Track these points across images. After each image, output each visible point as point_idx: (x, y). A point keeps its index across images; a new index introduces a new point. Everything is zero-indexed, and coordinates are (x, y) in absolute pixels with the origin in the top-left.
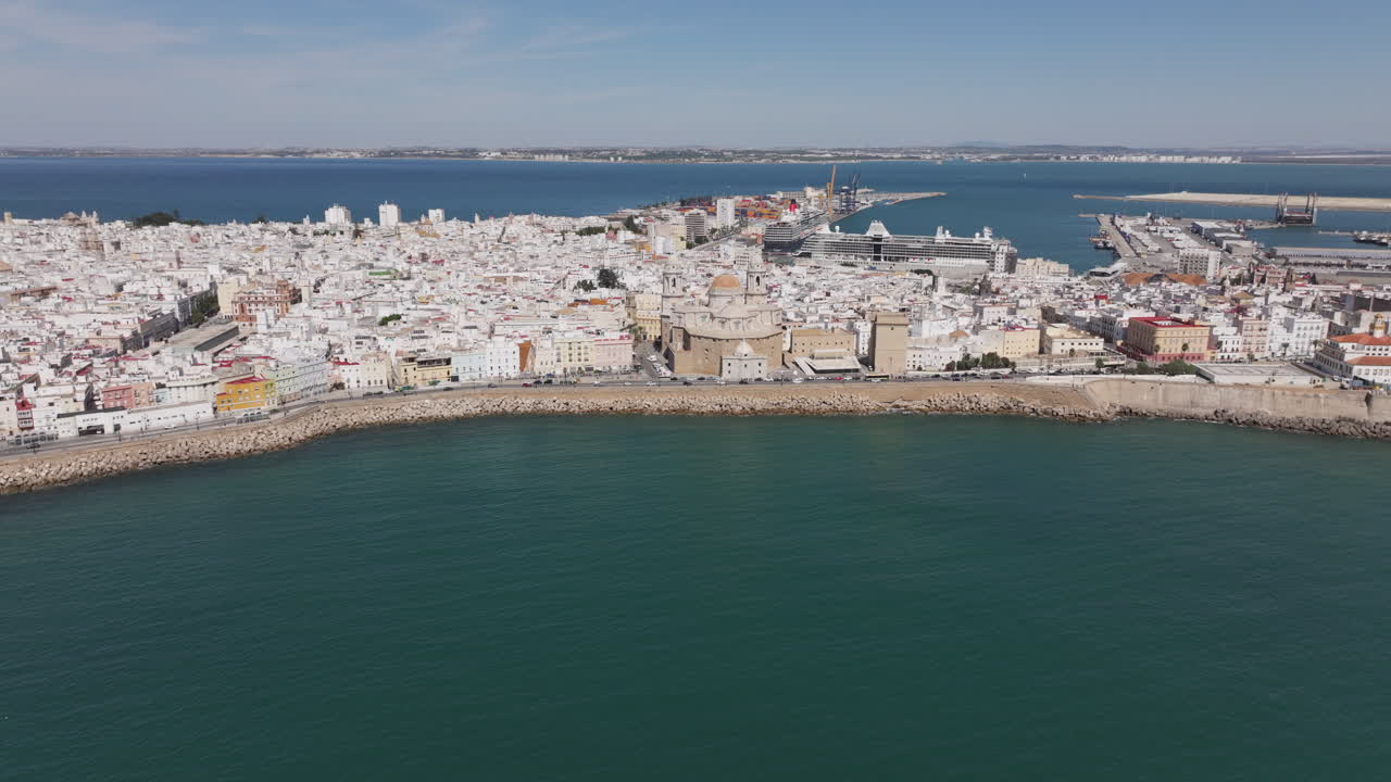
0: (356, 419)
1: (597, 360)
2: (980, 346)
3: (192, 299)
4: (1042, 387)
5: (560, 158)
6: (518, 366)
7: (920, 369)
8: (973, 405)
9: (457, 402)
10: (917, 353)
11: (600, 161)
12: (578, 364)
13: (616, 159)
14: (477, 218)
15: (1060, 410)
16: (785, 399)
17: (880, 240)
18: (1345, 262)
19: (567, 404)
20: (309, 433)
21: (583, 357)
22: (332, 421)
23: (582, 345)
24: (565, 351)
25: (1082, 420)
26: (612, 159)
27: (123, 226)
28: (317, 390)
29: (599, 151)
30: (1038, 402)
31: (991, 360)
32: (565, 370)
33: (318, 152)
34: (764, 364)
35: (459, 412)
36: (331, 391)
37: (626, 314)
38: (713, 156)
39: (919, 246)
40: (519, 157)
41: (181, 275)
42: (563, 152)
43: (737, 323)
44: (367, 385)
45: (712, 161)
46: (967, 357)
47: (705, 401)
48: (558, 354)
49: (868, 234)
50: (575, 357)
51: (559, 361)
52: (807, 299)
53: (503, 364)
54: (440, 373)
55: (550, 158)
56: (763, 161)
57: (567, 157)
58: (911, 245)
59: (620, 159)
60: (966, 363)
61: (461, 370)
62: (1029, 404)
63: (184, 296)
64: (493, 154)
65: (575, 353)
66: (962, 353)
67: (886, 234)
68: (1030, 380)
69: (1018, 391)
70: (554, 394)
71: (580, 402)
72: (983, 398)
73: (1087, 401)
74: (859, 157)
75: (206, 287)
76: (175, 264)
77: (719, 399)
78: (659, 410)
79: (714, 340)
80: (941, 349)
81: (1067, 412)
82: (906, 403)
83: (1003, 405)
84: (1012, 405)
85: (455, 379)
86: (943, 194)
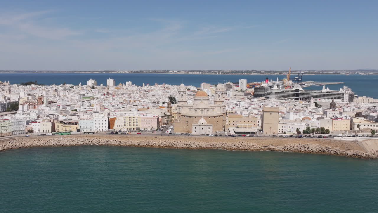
0: (29, 144)
1: (141, 126)
2: (315, 124)
3: (8, 104)
4: (340, 141)
5: (198, 73)
6: (107, 126)
7: (285, 133)
8: (306, 149)
9: (74, 139)
10: (284, 126)
11: (213, 74)
12: (132, 127)
13: (219, 73)
14: (144, 85)
15: (349, 152)
16: (218, 144)
17: (298, 91)
19: (120, 142)
20: (5, 148)
21: (135, 124)
22: (18, 144)
23: (135, 119)
24: (127, 121)
25: (360, 157)
26: (217, 73)
27: (17, 85)
28: (20, 132)
29: (213, 71)
30: (338, 148)
31: (322, 131)
32: (127, 129)
33: (114, 71)
34: (211, 128)
35: (73, 143)
36: (27, 133)
37: (167, 111)
38: (256, 72)
39: (315, 94)
40: (184, 73)
41: (9, 96)
42: (200, 71)
44: (42, 131)
45: (256, 74)
46: (308, 128)
47: (181, 143)
48: (125, 122)
49: (293, 89)
50: (132, 124)
51: (125, 125)
52: (250, 108)
53: (101, 126)
54: (73, 128)
55: (195, 73)
56: (275, 74)
57: (201, 73)
58: (311, 94)
59: (220, 73)
60: (308, 131)
61: (82, 127)
62: (334, 150)
63: (5, 102)
64: (175, 72)
65: (132, 122)
66: (306, 126)
67: (301, 89)
68: (335, 138)
69: (328, 143)
70: (116, 137)
71: (125, 141)
72: (311, 146)
73: (363, 149)
74: (315, 73)
75: (17, 100)
76: (8, 92)
77: (186, 142)
78: (159, 146)
80: (295, 124)
81: (352, 153)
82: (274, 147)
83: (321, 149)
84: (325, 150)
85: (78, 130)
86: (343, 83)
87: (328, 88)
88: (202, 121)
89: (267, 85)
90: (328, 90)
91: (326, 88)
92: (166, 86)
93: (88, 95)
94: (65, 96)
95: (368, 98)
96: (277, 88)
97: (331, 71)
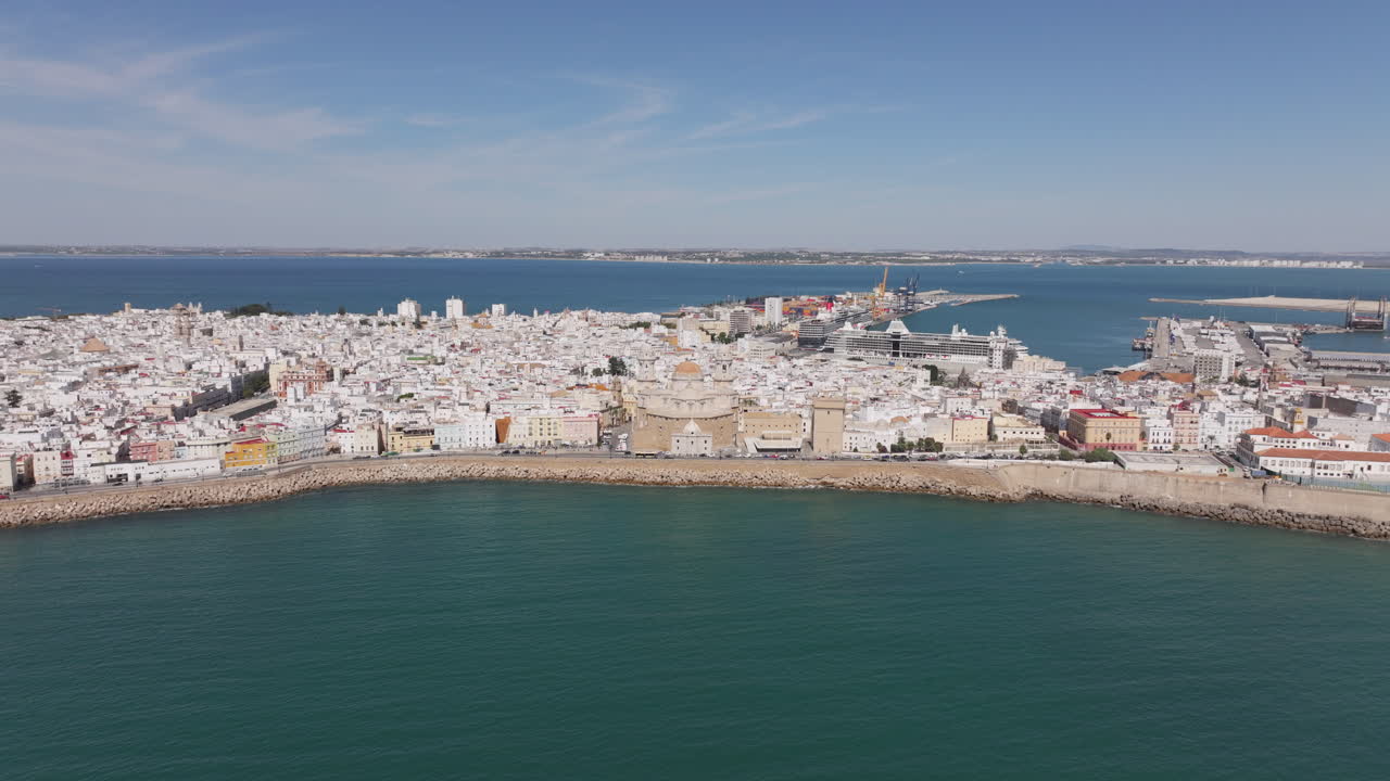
0: (341, 477)
1: (565, 434)
2: (916, 430)
3: (246, 377)
4: (958, 469)
5: (659, 259)
6: (494, 438)
7: (856, 450)
8: (894, 484)
9: (431, 467)
10: (854, 435)
11: (697, 262)
12: (548, 438)
13: (712, 260)
14: (535, 312)
15: (973, 490)
16: (725, 473)
17: (899, 337)
18: (1378, 366)
19: (527, 471)
20: (297, 488)
21: (552, 432)
22: (319, 479)
23: (552, 421)
24: (536, 426)
25: (992, 499)
26: (709, 260)
27: (221, 315)
28: (315, 453)
29: (698, 253)
30: (953, 482)
31: (929, 445)
32: (536, 442)
33: (435, 252)
34: (710, 441)
35: (431, 475)
36: (328, 454)
37: (612, 397)
38: (807, 258)
39: (936, 343)
40: (621, 258)
41: (240, 357)
42: (663, 253)
43: (690, 405)
44: (359, 450)
45: (807, 263)
46: (902, 440)
47: (651, 472)
48: (530, 429)
49: (887, 332)
50: (545, 432)
51: (530, 434)
52: (788, 388)
53: (481, 436)
54: (424, 441)
55: (650, 259)
56: (857, 263)
57: (666, 259)
58: (928, 343)
59: (716, 260)
60: (901, 447)
61: (442, 440)
62: (946, 485)
63: (239, 374)
64: (597, 255)
65: (545, 427)
66: (897, 437)
67: (905, 331)
68: (951, 462)
69: (936, 471)
70: (517, 463)
71: (538, 470)
72: (903, 478)
73: (999, 484)
74: (958, 260)
75: (261, 367)
76: (238, 347)
77: (661, 471)
78: (607, 479)
79: (666, 418)
80: (877, 433)
81: (979, 492)
82: (832, 480)
83: (921, 484)
84: (930, 485)
85: (436, 447)
86: (1016, 296)
87: (964, 330)
88: (692, 427)
89: (829, 316)
90: (965, 335)
91: (960, 331)
92: (591, 313)
93: (421, 350)
94: (367, 352)
95: (1044, 360)
96: (851, 329)
97: (999, 253)
